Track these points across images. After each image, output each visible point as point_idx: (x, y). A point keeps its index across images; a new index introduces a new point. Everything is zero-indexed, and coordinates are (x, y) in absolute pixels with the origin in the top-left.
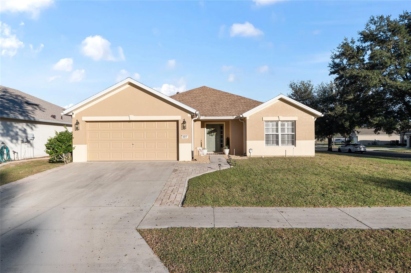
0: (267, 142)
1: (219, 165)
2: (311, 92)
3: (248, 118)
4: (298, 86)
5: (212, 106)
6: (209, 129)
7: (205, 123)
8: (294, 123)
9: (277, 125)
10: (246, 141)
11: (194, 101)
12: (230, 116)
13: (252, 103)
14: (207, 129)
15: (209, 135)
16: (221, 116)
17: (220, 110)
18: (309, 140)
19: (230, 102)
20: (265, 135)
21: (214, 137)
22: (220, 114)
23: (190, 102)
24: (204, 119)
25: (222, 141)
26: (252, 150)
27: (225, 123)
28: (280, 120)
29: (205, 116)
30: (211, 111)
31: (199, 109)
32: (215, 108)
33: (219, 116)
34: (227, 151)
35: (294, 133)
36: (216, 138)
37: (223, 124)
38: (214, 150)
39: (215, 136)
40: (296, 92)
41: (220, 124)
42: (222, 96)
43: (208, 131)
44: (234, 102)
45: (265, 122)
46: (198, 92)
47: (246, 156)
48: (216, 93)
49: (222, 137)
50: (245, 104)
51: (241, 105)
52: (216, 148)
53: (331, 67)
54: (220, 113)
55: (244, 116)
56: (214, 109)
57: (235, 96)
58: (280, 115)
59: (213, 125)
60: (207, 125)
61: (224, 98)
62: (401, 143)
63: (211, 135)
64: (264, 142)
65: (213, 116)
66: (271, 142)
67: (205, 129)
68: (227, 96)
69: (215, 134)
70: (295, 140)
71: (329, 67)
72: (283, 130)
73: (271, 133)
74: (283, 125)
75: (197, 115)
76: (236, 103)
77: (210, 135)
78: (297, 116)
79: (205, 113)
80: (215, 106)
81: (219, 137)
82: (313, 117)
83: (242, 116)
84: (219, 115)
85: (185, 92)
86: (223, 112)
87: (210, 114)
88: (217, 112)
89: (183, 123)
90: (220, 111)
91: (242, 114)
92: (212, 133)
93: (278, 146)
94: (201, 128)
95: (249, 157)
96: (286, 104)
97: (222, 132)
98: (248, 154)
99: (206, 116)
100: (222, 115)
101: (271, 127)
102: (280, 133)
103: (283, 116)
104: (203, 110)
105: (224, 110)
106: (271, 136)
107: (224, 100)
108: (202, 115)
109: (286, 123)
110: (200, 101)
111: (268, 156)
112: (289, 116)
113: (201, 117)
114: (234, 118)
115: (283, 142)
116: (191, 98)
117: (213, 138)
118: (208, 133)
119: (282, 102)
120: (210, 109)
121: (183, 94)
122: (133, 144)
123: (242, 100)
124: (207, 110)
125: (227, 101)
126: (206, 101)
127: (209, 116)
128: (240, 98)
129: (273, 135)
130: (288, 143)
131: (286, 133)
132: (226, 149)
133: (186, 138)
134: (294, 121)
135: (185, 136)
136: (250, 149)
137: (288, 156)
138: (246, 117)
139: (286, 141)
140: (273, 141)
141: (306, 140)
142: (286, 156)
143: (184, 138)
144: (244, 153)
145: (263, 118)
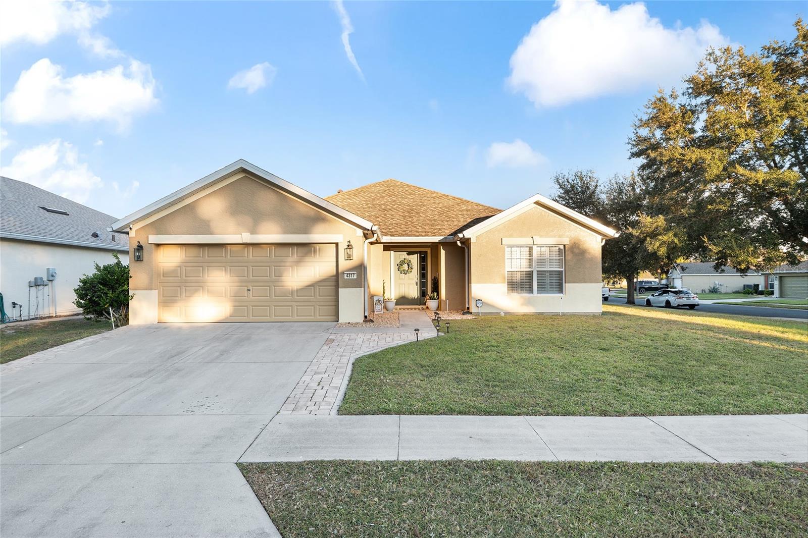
0: (511, 286)
1: (415, 330)
2: (594, 192)
3: (473, 241)
4: (570, 181)
5: (404, 217)
7: (392, 250)
8: (562, 249)
9: (530, 253)
10: (471, 283)
11: (372, 207)
12: (440, 235)
13: (482, 211)
14: (395, 259)
15: (399, 272)
16: (422, 236)
17: (420, 225)
18: (591, 282)
19: (441, 210)
20: (506, 272)
21: (409, 276)
22: (421, 232)
23: (364, 208)
24: (389, 241)
25: (424, 284)
26: (481, 302)
27: (430, 248)
28: (535, 244)
29: (391, 236)
30: (402, 226)
31: (380, 222)
32: (410, 220)
33: (418, 236)
34: (433, 304)
35: (563, 269)
40: (567, 192)
41: (420, 252)
42: (425, 198)
44: (447, 209)
45: (507, 247)
46: (379, 191)
48: (414, 192)
49: (424, 276)
50: (469, 213)
51: (460, 214)
53: (631, 144)
54: (420, 229)
55: (466, 236)
56: (409, 223)
57: (450, 198)
58: (535, 235)
60: (395, 253)
61: (429, 202)
62: (763, 289)
63: (403, 272)
64: (505, 286)
65: (407, 235)
68: (434, 198)
70: (565, 282)
72: (541, 263)
73: (516, 269)
74: (541, 253)
75: (375, 234)
76: (452, 212)
77: (401, 273)
78: (567, 236)
79: (391, 229)
80: (410, 217)
81: (418, 276)
83: (462, 237)
84: (418, 234)
85: (354, 191)
86: (427, 228)
87: (401, 232)
88: (415, 229)
89: (346, 247)
90: (420, 226)
91: (462, 233)
93: (531, 295)
95: (476, 314)
97: (424, 268)
98: (474, 309)
99: (392, 235)
100: (423, 234)
101: (518, 257)
102: (535, 268)
103: (541, 236)
104: (387, 224)
105: (428, 224)
106: (519, 274)
107: (427, 206)
108: (386, 234)
109: (547, 250)
110: (383, 207)
111: (512, 313)
112: (552, 236)
113: (384, 237)
114: (447, 240)
115: (540, 287)
116: (364, 201)
118: (398, 267)
119: (540, 209)
120: (401, 222)
121: (350, 193)
122: (249, 290)
123: (463, 206)
124: (395, 224)
125: (434, 208)
126: (394, 206)
127: (399, 236)
128: (460, 201)
129: (521, 274)
130: (552, 288)
131: (547, 269)
132: (432, 300)
133: (352, 278)
134: (563, 246)
135: (351, 274)
136: (479, 300)
137: (550, 313)
138: (471, 238)
139: (547, 285)
140: (521, 285)
141: (585, 282)
142: (546, 313)
143: (348, 278)
144: (467, 307)
145: (502, 239)
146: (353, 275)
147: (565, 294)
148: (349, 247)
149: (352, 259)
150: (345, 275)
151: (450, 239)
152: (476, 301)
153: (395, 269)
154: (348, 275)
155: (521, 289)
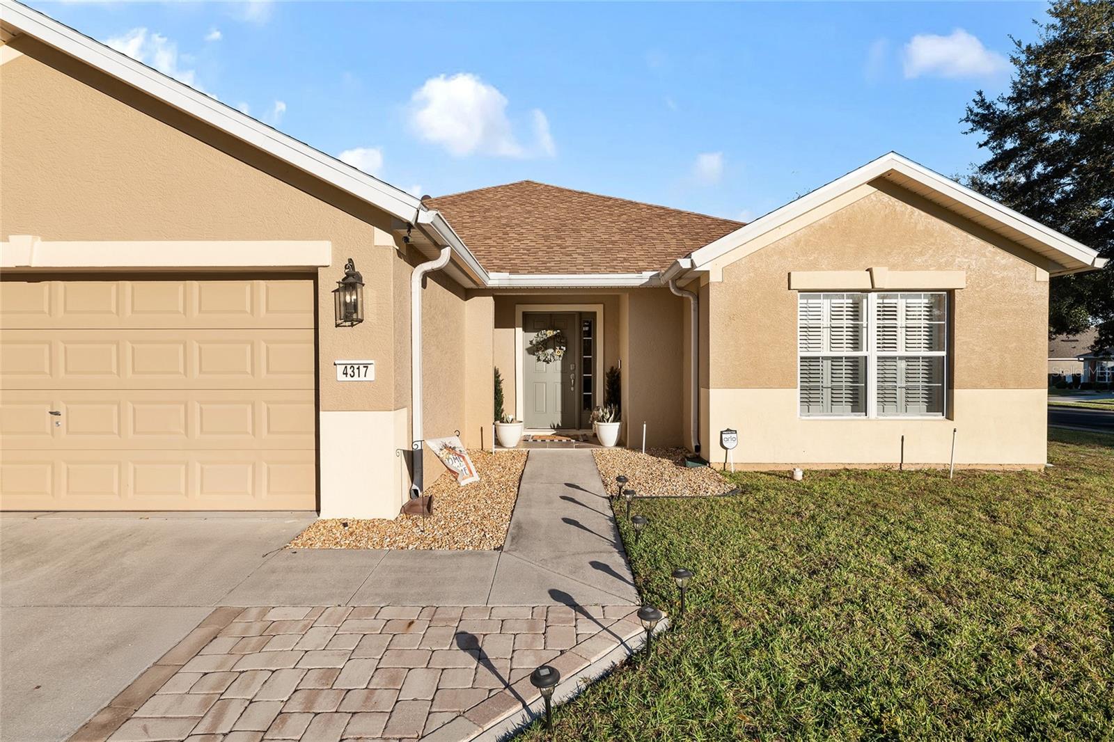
0: (810, 396)
3: (714, 278)
5: (546, 238)
6: (535, 334)
7: (520, 309)
8: (944, 302)
9: (856, 311)
10: (708, 387)
11: (479, 222)
12: (627, 270)
13: (713, 226)
14: (525, 330)
15: (535, 358)
16: (585, 273)
17: (579, 251)
18: (1020, 385)
19: (624, 225)
20: (798, 360)
21: (557, 365)
22: (581, 264)
23: (463, 223)
24: (505, 284)
25: (588, 384)
26: (734, 435)
27: (602, 305)
28: (877, 286)
29: (511, 273)
30: (540, 253)
31: (491, 247)
32: (559, 242)
33: (575, 273)
34: (609, 431)
35: (944, 353)
36: (563, 372)
37: (594, 314)
38: (558, 420)
39: (559, 363)
41: (580, 313)
42: (591, 207)
43: (531, 342)
44: (638, 225)
45: (802, 297)
46: (502, 197)
47: (705, 462)
48: (570, 199)
49: (588, 366)
50: (686, 230)
51: (667, 233)
52: (562, 412)
53: (974, 121)
54: (580, 259)
56: (555, 249)
57: (642, 206)
58: (877, 264)
59: (551, 315)
60: (526, 315)
61: (598, 213)
63: (542, 358)
64: (797, 393)
65: (550, 271)
66: (827, 393)
67: (519, 330)
68: (609, 207)
69: (559, 353)
70: (951, 386)
71: (967, 120)
72: (887, 335)
73: (826, 352)
74: (887, 312)
75: (445, 246)
76: (650, 228)
77: (539, 360)
78: (960, 268)
79: (514, 259)
80: (560, 238)
81: (575, 366)
82: (1044, 276)
83: (689, 266)
84: (574, 269)
85: (452, 197)
86: (595, 257)
87: (535, 264)
88: (569, 259)
89: (342, 284)
90: (579, 254)
91: (688, 256)
92: (546, 349)
93: (861, 416)
94: (496, 327)
95: (720, 467)
96: (909, 206)
97: (588, 348)
98: (716, 455)
99: (514, 271)
100: (587, 269)
101: (826, 322)
102: (871, 351)
103: (893, 267)
104: (506, 250)
105: (598, 249)
106: (828, 364)
107: (596, 220)
108: (500, 269)
109: (901, 303)
110: (504, 221)
111: (813, 464)
112: (920, 268)
113: (492, 275)
114: (644, 281)
115: (886, 398)
116: (468, 212)
117: (552, 370)
118: (533, 350)
119: (886, 198)
120: (537, 246)
121: (443, 200)
122: (57, 414)
123: (671, 219)
124: (524, 249)
125: (611, 222)
126: (527, 220)
127: (530, 273)
128: (662, 211)
129: (834, 363)
130: (909, 400)
131: (901, 351)
132: (606, 424)
133: (362, 378)
134: (945, 293)
135: (356, 367)
136: (728, 430)
137: (912, 464)
138: (709, 271)
139: (901, 394)
140: (834, 392)
141: (1004, 386)
142: (901, 464)
143: (349, 378)
144: (693, 445)
145: (789, 274)
146: (363, 370)
147: (950, 417)
148: (351, 281)
149: (361, 321)
150: (340, 369)
151: (651, 278)
152: (722, 433)
153: (526, 352)
154: (349, 371)
155: (832, 401)
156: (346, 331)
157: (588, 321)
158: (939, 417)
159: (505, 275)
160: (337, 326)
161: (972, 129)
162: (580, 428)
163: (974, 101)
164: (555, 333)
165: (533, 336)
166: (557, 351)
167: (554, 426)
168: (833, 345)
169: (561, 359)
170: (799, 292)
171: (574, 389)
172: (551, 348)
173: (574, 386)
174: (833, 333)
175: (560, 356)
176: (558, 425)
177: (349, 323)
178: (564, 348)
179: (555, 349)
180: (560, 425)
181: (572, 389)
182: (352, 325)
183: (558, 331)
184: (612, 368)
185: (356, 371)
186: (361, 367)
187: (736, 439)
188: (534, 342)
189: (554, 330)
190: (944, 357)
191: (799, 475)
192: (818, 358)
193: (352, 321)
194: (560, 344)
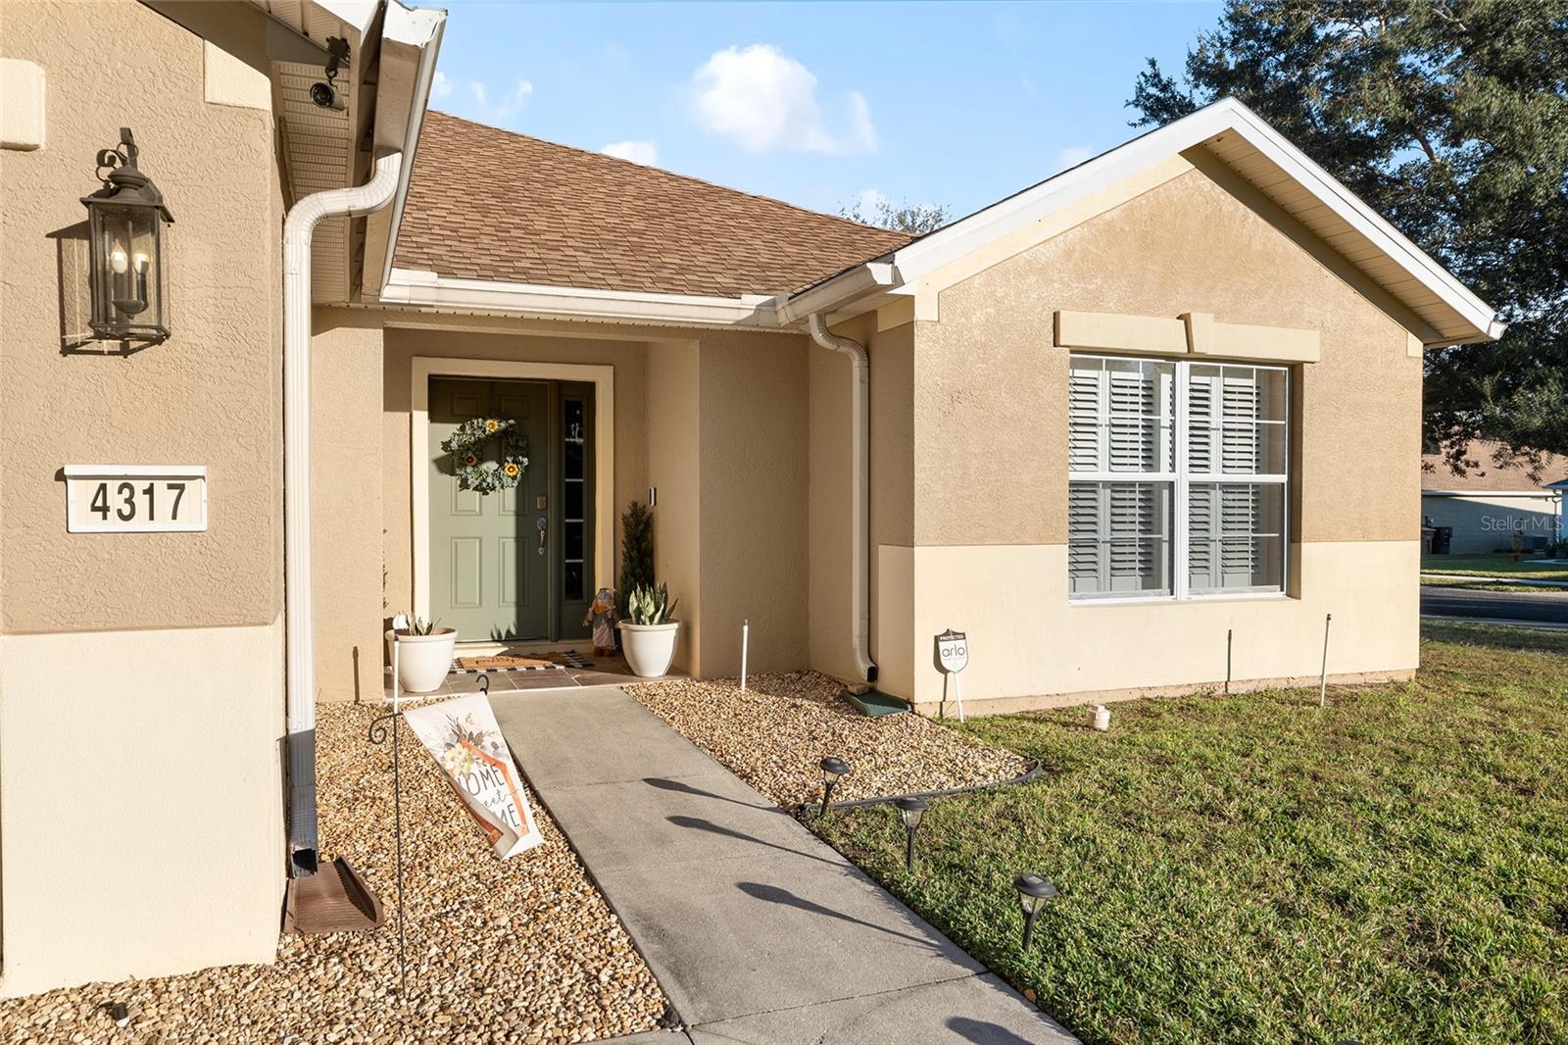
3: (924, 312)
5: (483, 210)
6: (455, 428)
7: (423, 369)
9: (1150, 396)
14: (434, 418)
15: (455, 481)
17: (572, 243)
18: (1386, 537)
19: (640, 204)
20: (1068, 489)
21: (506, 498)
22: (593, 270)
24: (425, 299)
25: (577, 541)
26: (960, 643)
27: (611, 369)
28: (1193, 351)
29: (438, 274)
30: (486, 239)
32: (517, 221)
35: (1283, 478)
37: (590, 387)
38: (508, 621)
39: (510, 494)
41: (556, 385)
42: (550, 163)
43: (446, 445)
44: (668, 206)
47: (904, 704)
49: (577, 501)
50: (767, 226)
53: (1146, 108)
54: (585, 259)
58: (1195, 307)
59: (493, 386)
60: (436, 383)
61: (572, 175)
63: (473, 481)
64: (1060, 554)
66: (1104, 554)
67: (420, 417)
68: (587, 166)
69: (512, 470)
70: (1295, 537)
73: (1102, 474)
74: (1199, 401)
76: (694, 215)
77: (464, 485)
79: (428, 245)
80: (514, 213)
81: (549, 500)
82: (1417, 347)
86: (616, 258)
87: (485, 261)
89: (83, 214)
90: (575, 248)
91: (887, 257)
92: (481, 461)
93: (1166, 597)
94: (386, 409)
95: (932, 712)
99: (444, 271)
101: (1104, 416)
102: (1180, 472)
103: (1217, 316)
105: (613, 243)
106: (1104, 497)
111: (1092, 692)
114: (744, 315)
117: (495, 509)
118: (449, 462)
119: (1206, 183)
123: (726, 202)
125: (609, 195)
127: (480, 278)
129: (1117, 495)
130: (1228, 563)
131: (1215, 475)
132: (648, 627)
133: (163, 522)
134: (1287, 369)
135: (140, 486)
136: (947, 633)
137: (1242, 682)
138: (913, 296)
139: (1216, 550)
140: (1116, 550)
141: (1366, 537)
142: (1226, 683)
143: (114, 523)
144: (863, 667)
145: (1056, 316)
146: (164, 497)
147: (1293, 592)
148: (125, 205)
149: (160, 337)
150: (81, 494)
151: (759, 308)
152: (937, 640)
153: (434, 467)
154: (116, 501)
155: (1113, 569)
156: (102, 369)
157: (576, 402)
158: (1275, 593)
159: (429, 277)
160: (68, 349)
161: (1143, 120)
162: (559, 636)
163: (1143, 74)
164: (503, 425)
165: (449, 430)
166: (507, 466)
167: (499, 635)
168: (1114, 460)
169: (516, 484)
170: (1072, 352)
171: (546, 552)
172: (492, 459)
173: (545, 545)
174: (1115, 437)
175: (514, 478)
176: (508, 632)
177: (115, 344)
178: (526, 460)
179: (501, 465)
180: (513, 631)
181: (541, 551)
182: (125, 351)
183: (512, 421)
184: (635, 504)
185: (141, 501)
186: (160, 487)
187: (966, 651)
188: (454, 445)
189: (501, 418)
190: (1283, 484)
191: (1103, 719)
192: (1094, 484)
193: (124, 337)
194: (516, 451)
